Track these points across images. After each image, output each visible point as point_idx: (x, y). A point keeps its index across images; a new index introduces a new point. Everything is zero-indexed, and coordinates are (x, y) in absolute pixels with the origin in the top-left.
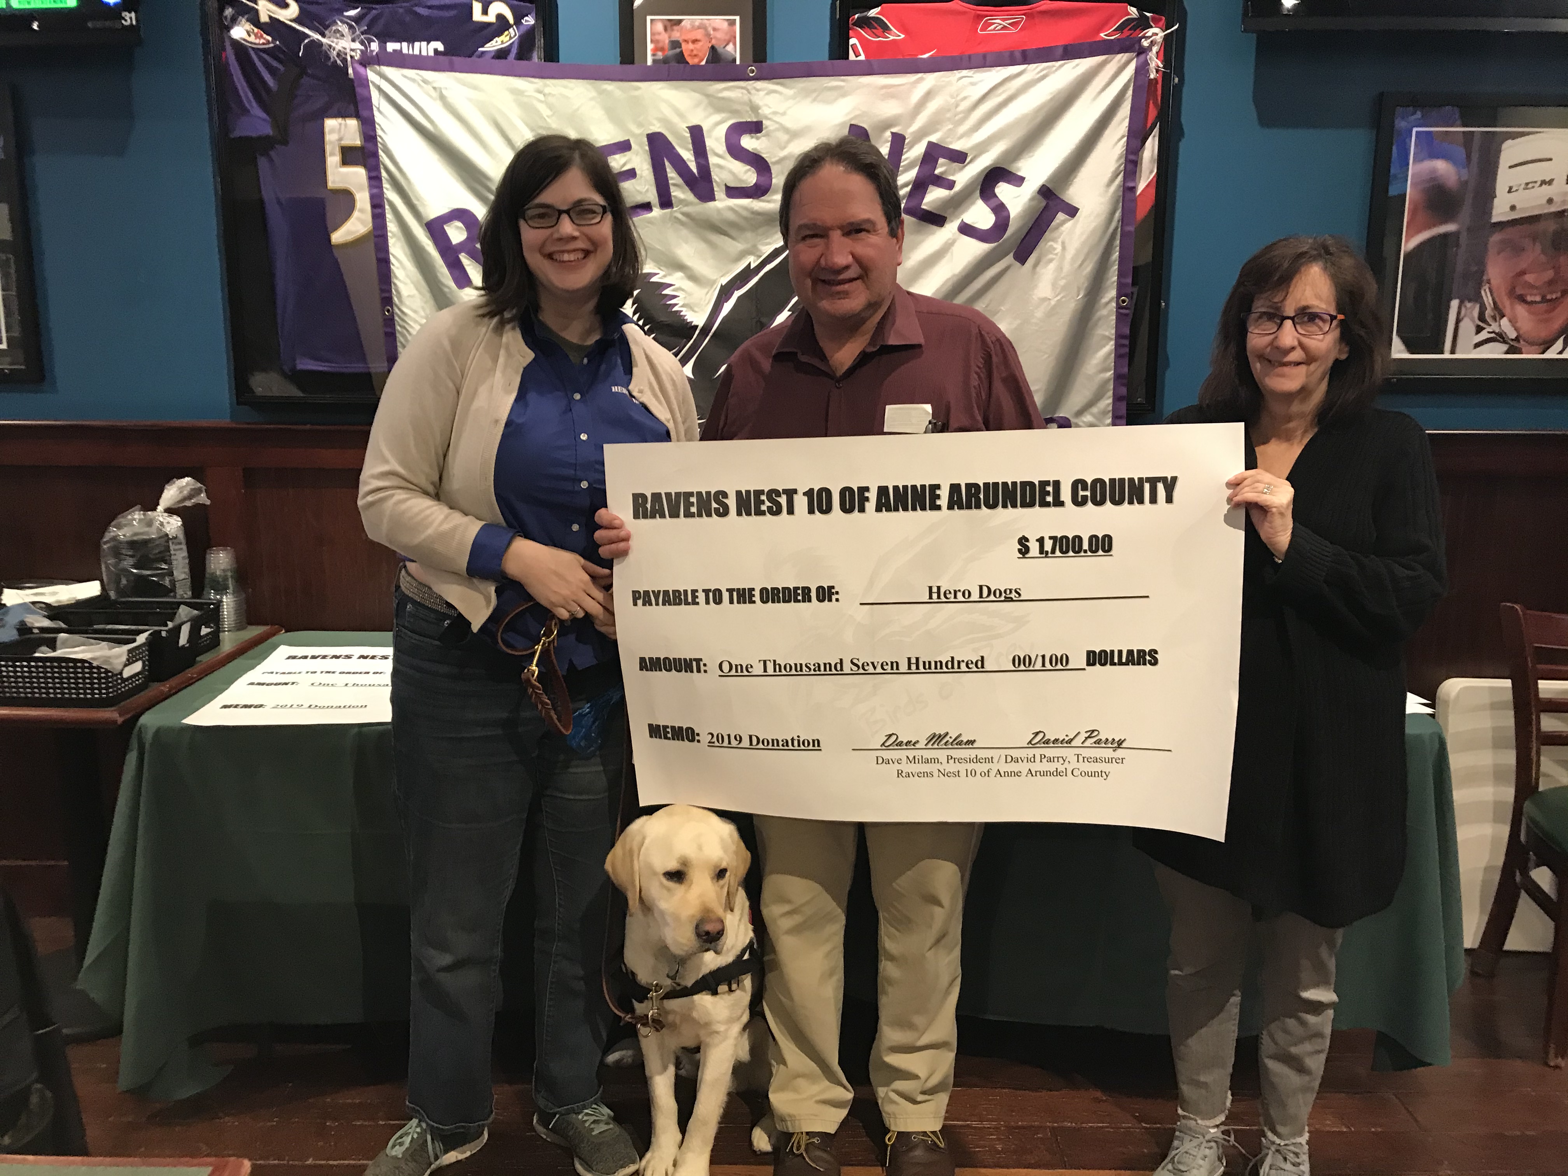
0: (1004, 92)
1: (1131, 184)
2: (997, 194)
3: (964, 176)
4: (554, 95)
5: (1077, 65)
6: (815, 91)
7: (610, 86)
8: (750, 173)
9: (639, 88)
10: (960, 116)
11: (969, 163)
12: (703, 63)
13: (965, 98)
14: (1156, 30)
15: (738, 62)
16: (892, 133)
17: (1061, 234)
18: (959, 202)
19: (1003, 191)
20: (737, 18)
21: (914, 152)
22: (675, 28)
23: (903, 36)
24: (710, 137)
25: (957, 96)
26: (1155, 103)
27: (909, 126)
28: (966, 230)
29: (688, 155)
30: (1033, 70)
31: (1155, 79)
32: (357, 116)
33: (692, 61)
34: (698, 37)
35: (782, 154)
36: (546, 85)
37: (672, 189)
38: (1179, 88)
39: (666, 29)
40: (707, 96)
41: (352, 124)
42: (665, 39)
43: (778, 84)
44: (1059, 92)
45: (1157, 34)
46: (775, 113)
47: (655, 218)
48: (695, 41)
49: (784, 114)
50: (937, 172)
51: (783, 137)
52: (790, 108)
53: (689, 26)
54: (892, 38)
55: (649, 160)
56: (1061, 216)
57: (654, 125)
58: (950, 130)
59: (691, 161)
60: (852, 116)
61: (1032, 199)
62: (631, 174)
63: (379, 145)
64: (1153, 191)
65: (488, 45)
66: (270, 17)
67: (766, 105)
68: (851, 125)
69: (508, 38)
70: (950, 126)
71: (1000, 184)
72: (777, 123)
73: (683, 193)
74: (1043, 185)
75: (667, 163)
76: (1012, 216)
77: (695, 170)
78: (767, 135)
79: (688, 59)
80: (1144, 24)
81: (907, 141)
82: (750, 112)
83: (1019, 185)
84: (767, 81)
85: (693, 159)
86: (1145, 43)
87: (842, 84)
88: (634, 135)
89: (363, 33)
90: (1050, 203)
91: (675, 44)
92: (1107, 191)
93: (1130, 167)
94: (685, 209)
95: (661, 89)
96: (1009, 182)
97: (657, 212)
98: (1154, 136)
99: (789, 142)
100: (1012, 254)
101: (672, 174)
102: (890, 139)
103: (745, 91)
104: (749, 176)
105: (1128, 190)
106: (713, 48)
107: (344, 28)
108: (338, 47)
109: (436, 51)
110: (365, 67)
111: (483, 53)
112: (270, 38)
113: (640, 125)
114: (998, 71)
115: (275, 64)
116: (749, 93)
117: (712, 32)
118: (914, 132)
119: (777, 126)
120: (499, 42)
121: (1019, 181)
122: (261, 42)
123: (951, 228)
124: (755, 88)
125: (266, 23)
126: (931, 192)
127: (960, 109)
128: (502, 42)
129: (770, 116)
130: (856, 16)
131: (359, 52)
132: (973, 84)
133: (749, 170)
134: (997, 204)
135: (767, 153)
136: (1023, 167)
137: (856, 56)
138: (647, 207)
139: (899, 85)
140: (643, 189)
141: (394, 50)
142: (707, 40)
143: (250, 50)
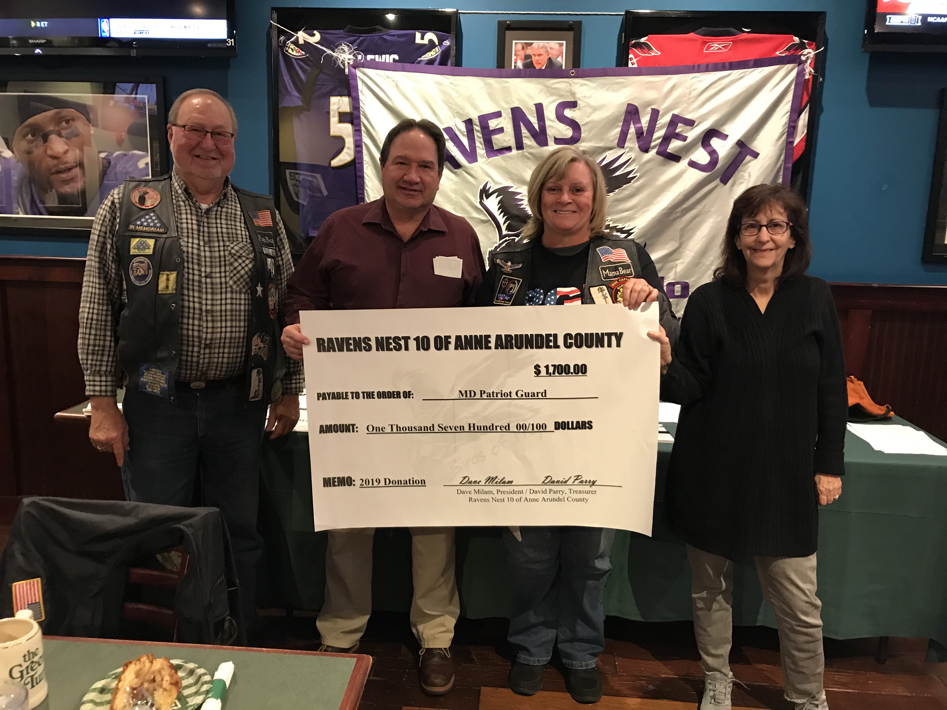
0: (718, 85)
1: (791, 140)
2: (712, 144)
3: (692, 134)
4: (459, 86)
5: (763, 70)
6: (607, 85)
7: (492, 81)
8: (569, 131)
9: (508, 82)
10: (692, 99)
11: (696, 126)
12: (543, 68)
13: (695, 89)
14: (810, 50)
15: (564, 68)
16: (652, 109)
17: (748, 168)
18: (689, 149)
19: (715, 142)
20: (564, 42)
21: (664, 120)
22: (529, 47)
23: (660, 53)
24: (546, 110)
25: (690, 88)
26: (807, 93)
27: (662, 105)
28: (693, 164)
29: (534, 120)
30: (735, 73)
31: (808, 79)
32: (349, 95)
33: (537, 67)
34: (542, 53)
35: (588, 120)
36: (455, 80)
37: (524, 139)
38: (822, 83)
39: (523, 48)
40: (547, 87)
41: (346, 100)
42: (522, 54)
43: (587, 80)
44: (751, 86)
45: (810, 53)
46: (585, 97)
47: (513, 155)
48: (539, 55)
49: (589, 97)
50: (677, 131)
51: (589, 110)
52: (593, 94)
53: (536, 47)
54: (653, 54)
55: (511, 123)
56: (748, 158)
57: (515, 103)
58: (685, 107)
59: (535, 123)
60: (628, 99)
61: (732, 148)
62: (501, 130)
63: (361, 112)
64: (804, 144)
65: (423, 57)
66: (304, 41)
67: (580, 92)
68: (628, 104)
69: (435, 53)
70: (686, 105)
71: (714, 138)
72: (584, 102)
73: (531, 141)
74: (739, 140)
75: (522, 125)
76: (720, 157)
77: (537, 129)
78: (579, 109)
79: (535, 65)
80: (802, 46)
81: (660, 113)
82: (570, 96)
83: (725, 140)
84: (581, 79)
85: (537, 122)
86: (803, 58)
87: (624, 80)
88: (503, 108)
89: (356, 50)
90: (743, 150)
91: (528, 57)
92: (776, 144)
93: (791, 129)
94: (531, 151)
95: (520, 82)
96: (718, 137)
97: (514, 152)
98: (806, 112)
99: (592, 113)
100: (718, 180)
101: (524, 131)
102: (650, 112)
103: (568, 84)
104: (567, 132)
105: (789, 143)
106: (550, 59)
107: (346, 48)
108: (341, 58)
109: (394, 59)
110: (355, 68)
111: (421, 61)
112: (303, 53)
113: (507, 103)
114: (715, 74)
115: (306, 67)
116: (570, 85)
117: (549, 50)
118: (664, 108)
119: (585, 104)
120: (430, 55)
121: (725, 137)
122: (299, 55)
123: (684, 163)
124: (574, 83)
125: (302, 44)
126: (673, 142)
127: (692, 95)
129: (582, 99)
130: (633, 42)
131: (352, 60)
132: (700, 81)
133: (568, 129)
134: (711, 150)
135: (579, 119)
136: (727, 129)
137: (633, 65)
138: (509, 149)
139: (657, 82)
140: (507, 139)
141: (371, 59)
142: (547, 54)
143: (293, 59)
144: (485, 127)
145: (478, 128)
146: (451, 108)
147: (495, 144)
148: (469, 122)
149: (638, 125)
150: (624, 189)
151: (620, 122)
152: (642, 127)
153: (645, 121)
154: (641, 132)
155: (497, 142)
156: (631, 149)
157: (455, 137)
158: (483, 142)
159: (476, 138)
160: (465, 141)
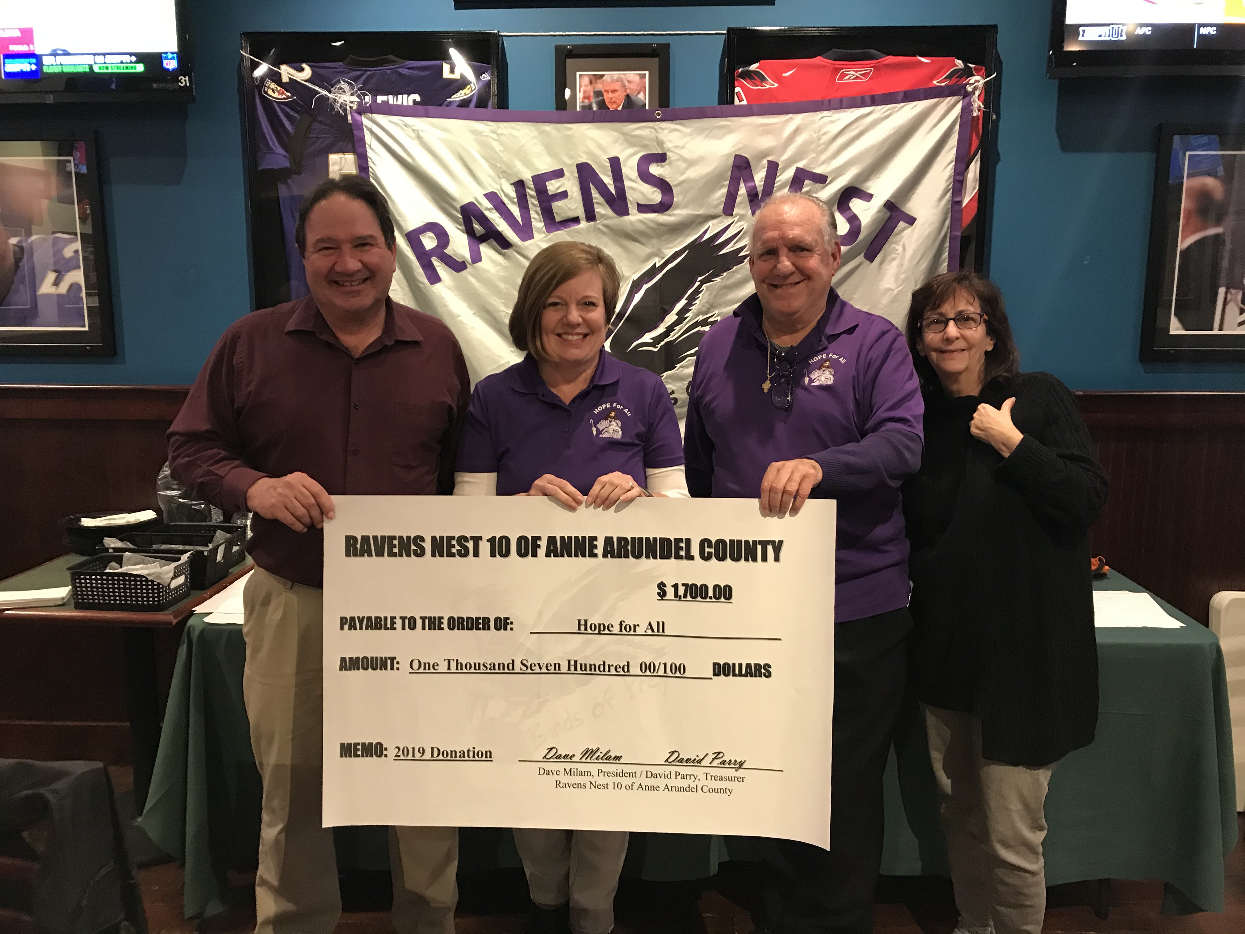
0: (857, 127)
1: (958, 199)
2: (851, 208)
3: (825, 194)
4: (505, 135)
5: (915, 106)
6: (707, 129)
7: (548, 128)
8: (656, 193)
9: (570, 129)
10: (822, 147)
11: (829, 183)
12: (620, 108)
13: (825, 133)
14: (977, 78)
15: (647, 107)
16: (768, 161)
17: (902, 238)
19: (856, 205)
20: (647, 73)
21: (786, 176)
22: (599, 81)
23: (776, 85)
24: (625, 166)
25: (819, 131)
26: (977, 135)
27: (782, 155)
29: (608, 180)
30: (880, 111)
31: (978, 117)
32: (353, 151)
33: (612, 107)
34: (617, 88)
35: (681, 178)
36: (499, 127)
37: (596, 206)
38: (996, 123)
39: (591, 83)
40: (624, 134)
41: (350, 157)
42: (590, 90)
43: (678, 124)
44: (901, 127)
45: (979, 81)
46: (676, 147)
47: (582, 229)
48: (613, 91)
49: (683, 148)
51: (683, 165)
52: (687, 143)
53: (609, 80)
54: (768, 86)
55: (578, 184)
56: (902, 224)
57: (582, 157)
58: (814, 158)
59: (611, 185)
60: (736, 148)
61: (879, 211)
62: (564, 195)
63: (371, 174)
64: (975, 204)
65: (454, 96)
66: (290, 78)
67: (670, 141)
68: (736, 156)
69: (470, 90)
70: (814, 155)
71: (854, 199)
72: (676, 154)
73: (604, 209)
74: (888, 201)
75: (592, 187)
76: (862, 225)
77: (614, 192)
78: (670, 164)
79: (609, 105)
80: (968, 73)
81: (779, 167)
82: (657, 147)
83: (869, 201)
84: (670, 122)
85: (612, 183)
86: (969, 89)
87: (729, 123)
88: (566, 165)
89: (359, 89)
90: (893, 214)
91: (598, 94)
92: (938, 205)
93: (958, 185)
94: (606, 222)
95: (587, 129)
96: (860, 198)
97: (583, 224)
98: (976, 161)
99: (686, 169)
100: (862, 255)
101: (596, 195)
102: (766, 166)
103: (653, 131)
104: (655, 196)
105: (956, 203)
106: (628, 97)
107: (346, 87)
108: (341, 101)
109: (414, 101)
110: (360, 114)
111: (451, 102)
112: (289, 94)
113: (571, 157)
114: (851, 112)
115: (292, 113)
116: (656, 131)
117: (627, 84)
118: (785, 160)
119: (677, 157)
120: (463, 94)
121: (868, 197)
122: (282, 97)
124: (661, 128)
125: (286, 83)
127: (822, 141)
128: (465, 94)
129: (672, 149)
130: (740, 70)
131: (356, 103)
132: (832, 122)
133: (656, 191)
134: (852, 214)
135: (670, 178)
136: (872, 187)
137: (740, 101)
138: (576, 220)
139: (774, 124)
140: (573, 206)
141: (382, 101)
142: (624, 90)
143: (275, 103)
144: (541, 192)
145: (533, 193)
146: (493, 166)
147: (557, 213)
148: (520, 185)
149: (751, 184)
150: (734, 272)
151: (726, 180)
152: (755, 187)
153: (759, 177)
154: (755, 192)
155: (559, 211)
156: (742, 217)
157: (502, 205)
158: (540, 212)
159: (530, 206)
160: (515, 210)
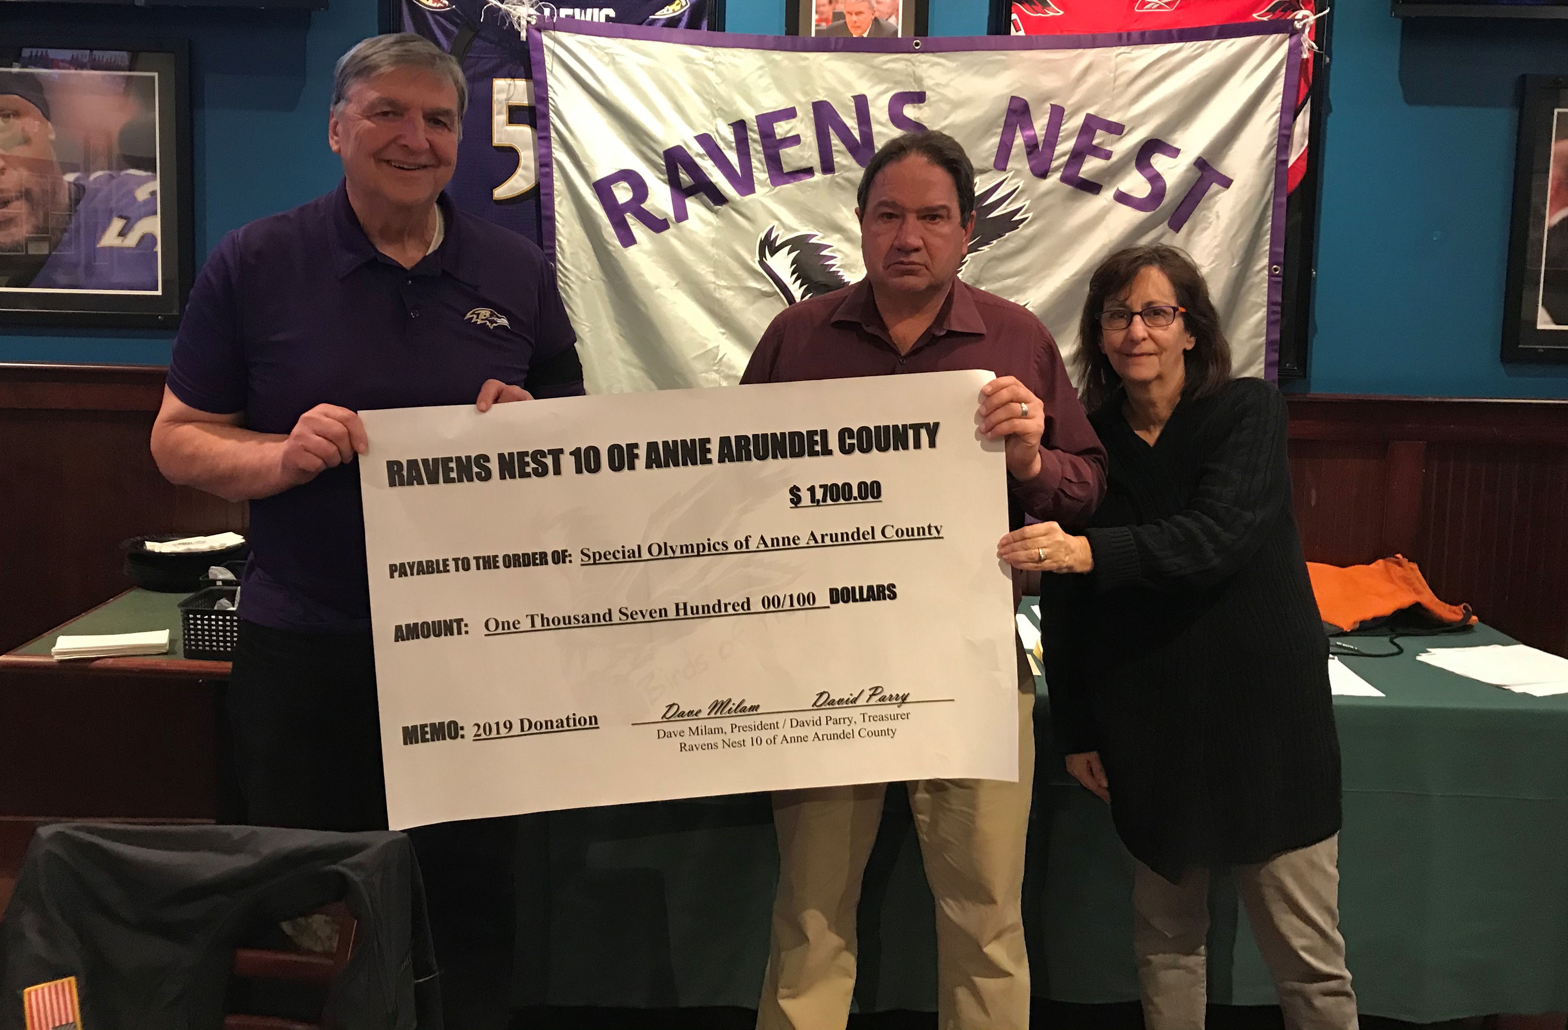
0: (1159, 69)
1: (1283, 158)
2: (1153, 165)
3: (1121, 147)
4: (724, 64)
5: (1233, 43)
6: (976, 63)
7: (779, 58)
9: (807, 59)
10: (1119, 90)
11: (1125, 135)
12: (865, 35)
13: (1124, 73)
14: (1307, 12)
15: (900, 34)
16: (1051, 105)
17: (1215, 203)
18: (1115, 172)
19: (1159, 162)
21: (1073, 123)
22: (840, 0)
23: (1062, 13)
24: (873, 106)
25: (1116, 70)
26: (1307, 80)
27: (1069, 99)
28: (1122, 198)
29: (851, 123)
30: (1189, 48)
31: (1307, 60)
33: (855, 33)
34: (862, 9)
36: (717, 54)
37: (835, 155)
38: (1329, 67)
39: (830, 2)
40: (873, 68)
42: (829, 10)
43: (940, 57)
44: (1215, 69)
46: (938, 84)
47: (817, 183)
48: (858, 13)
49: (946, 86)
50: (1095, 142)
51: (946, 107)
52: (952, 80)
54: (1051, 14)
55: (813, 127)
56: (1215, 187)
57: (820, 94)
58: (1108, 102)
59: (855, 129)
60: (1013, 88)
61: (1187, 171)
62: (796, 140)
63: (550, 107)
64: (1304, 163)
65: (658, 13)
67: (930, 77)
68: (1013, 98)
69: (680, 6)
70: (1109, 100)
71: (1156, 154)
72: (938, 93)
73: (846, 159)
74: (1199, 158)
75: (831, 131)
76: (1167, 187)
77: (858, 138)
78: (930, 105)
79: (851, 31)
80: (1294, 6)
81: (1066, 113)
82: (913, 84)
83: (1175, 157)
84: (931, 54)
85: (857, 127)
86: (1298, 25)
87: (1004, 57)
88: (800, 103)
90: (1205, 174)
91: (839, 16)
92: (1260, 164)
93: (1283, 140)
94: (847, 175)
95: (827, 60)
96: (1164, 153)
97: (818, 176)
98: (1305, 112)
99: (950, 112)
100: (1166, 223)
101: (836, 141)
102: (1050, 111)
103: (909, 64)
105: (1281, 162)
106: (876, 20)
108: (516, 13)
110: (540, 31)
111: (655, 20)
112: (447, 3)
113: (805, 93)
114: (1155, 49)
116: (913, 64)
117: (875, 5)
118: (1072, 105)
119: (938, 97)
120: (671, 11)
121: (1174, 152)
122: (438, 6)
123: (1107, 196)
124: (919, 61)
126: (1088, 161)
128: (674, 10)
129: (933, 87)
132: (1132, 59)
134: (1153, 174)
135: (928, 122)
136: (1179, 140)
137: (1017, 31)
138: (809, 171)
139: (1059, 59)
140: (807, 154)
141: (567, 16)
142: (871, 12)
143: (428, 14)
144: (767, 135)
145: (757, 136)
146: (708, 102)
147: (785, 162)
148: (740, 126)
149: (1029, 133)
150: (1006, 240)
151: (999, 127)
152: (1035, 135)
153: (1040, 125)
154: (1034, 143)
155: (788, 160)
156: (1018, 173)
157: (717, 150)
158: (764, 160)
159: (752, 152)
160: (733, 157)
